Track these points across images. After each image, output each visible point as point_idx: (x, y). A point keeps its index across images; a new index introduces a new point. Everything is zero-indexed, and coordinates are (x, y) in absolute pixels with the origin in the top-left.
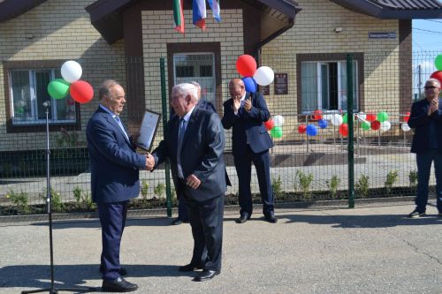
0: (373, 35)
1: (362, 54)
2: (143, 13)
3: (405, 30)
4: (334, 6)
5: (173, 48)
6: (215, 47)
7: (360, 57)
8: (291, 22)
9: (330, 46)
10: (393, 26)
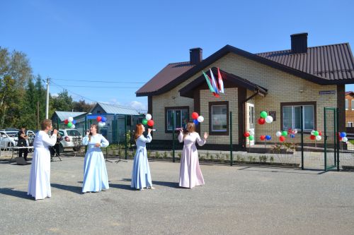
0: (321, 93)
1: (315, 102)
2: (201, 91)
4: (300, 79)
6: (227, 103)
7: (314, 103)
9: (298, 99)
10: (334, 88)
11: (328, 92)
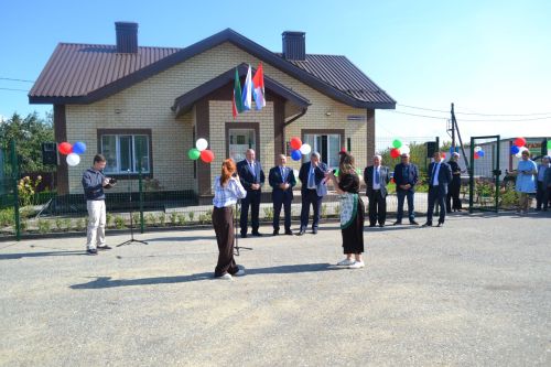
0: (350, 118)
1: (343, 130)
2: (211, 102)
3: (371, 115)
4: (326, 98)
5: (229, 126)
6: (256, 126)
7: (341, 132)
8: (304, 112)
9: (323, 125)
10: (364, 113)
11: (357, 118)
